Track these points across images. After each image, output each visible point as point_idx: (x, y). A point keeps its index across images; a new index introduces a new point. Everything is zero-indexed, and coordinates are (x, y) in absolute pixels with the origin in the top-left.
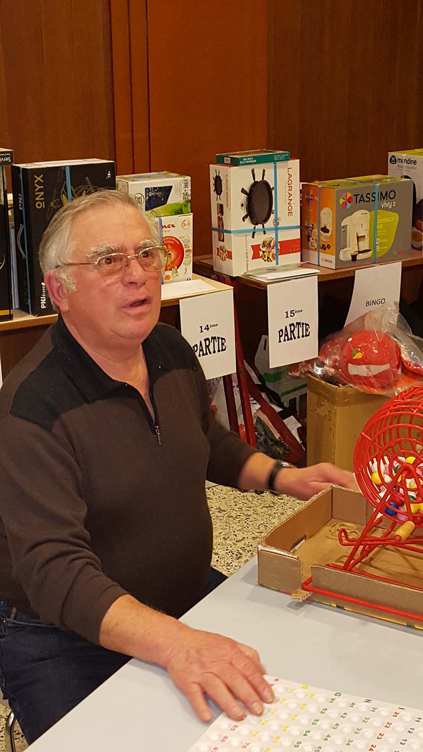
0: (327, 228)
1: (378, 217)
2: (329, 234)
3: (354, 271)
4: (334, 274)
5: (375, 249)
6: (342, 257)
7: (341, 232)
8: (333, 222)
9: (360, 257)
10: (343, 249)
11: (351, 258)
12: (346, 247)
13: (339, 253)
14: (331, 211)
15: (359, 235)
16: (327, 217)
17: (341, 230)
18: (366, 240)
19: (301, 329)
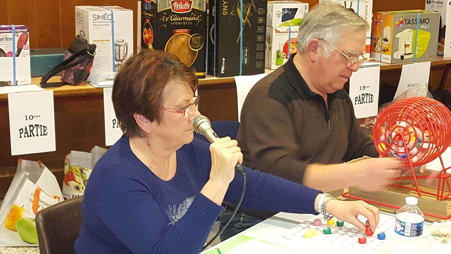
0: (387, 38)
1: (418, 34)
2: (388, 43)
3: (402, 65)
4: (390, 66)
5: (415, 53)
6: (395, 57)
7: (395, 41)
8: (391, 35)
9: (406, 57)
10: (396, 52)
11: (400, 58)
12: (398, 51)
13: (394, 54)
14: (390, 29)
15: (406, 44)
16: (387, 32)
17: (395, 40)
18: (410, 47)
19: (368, 98)
